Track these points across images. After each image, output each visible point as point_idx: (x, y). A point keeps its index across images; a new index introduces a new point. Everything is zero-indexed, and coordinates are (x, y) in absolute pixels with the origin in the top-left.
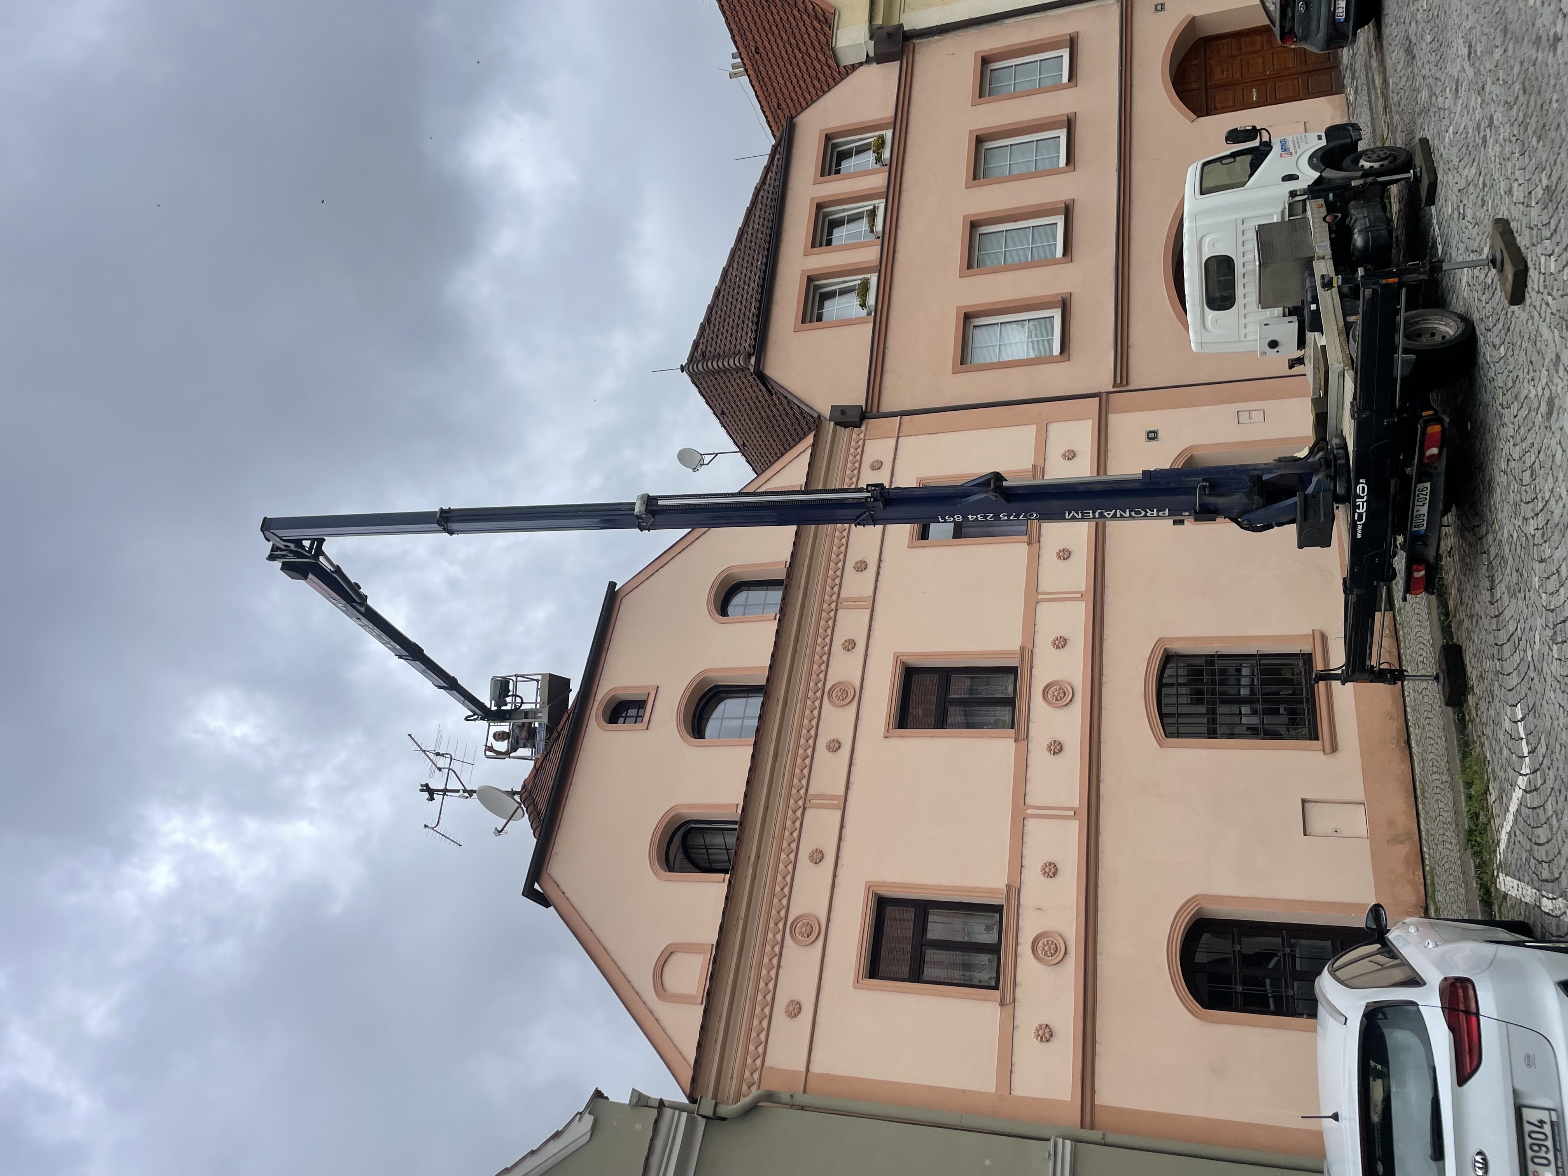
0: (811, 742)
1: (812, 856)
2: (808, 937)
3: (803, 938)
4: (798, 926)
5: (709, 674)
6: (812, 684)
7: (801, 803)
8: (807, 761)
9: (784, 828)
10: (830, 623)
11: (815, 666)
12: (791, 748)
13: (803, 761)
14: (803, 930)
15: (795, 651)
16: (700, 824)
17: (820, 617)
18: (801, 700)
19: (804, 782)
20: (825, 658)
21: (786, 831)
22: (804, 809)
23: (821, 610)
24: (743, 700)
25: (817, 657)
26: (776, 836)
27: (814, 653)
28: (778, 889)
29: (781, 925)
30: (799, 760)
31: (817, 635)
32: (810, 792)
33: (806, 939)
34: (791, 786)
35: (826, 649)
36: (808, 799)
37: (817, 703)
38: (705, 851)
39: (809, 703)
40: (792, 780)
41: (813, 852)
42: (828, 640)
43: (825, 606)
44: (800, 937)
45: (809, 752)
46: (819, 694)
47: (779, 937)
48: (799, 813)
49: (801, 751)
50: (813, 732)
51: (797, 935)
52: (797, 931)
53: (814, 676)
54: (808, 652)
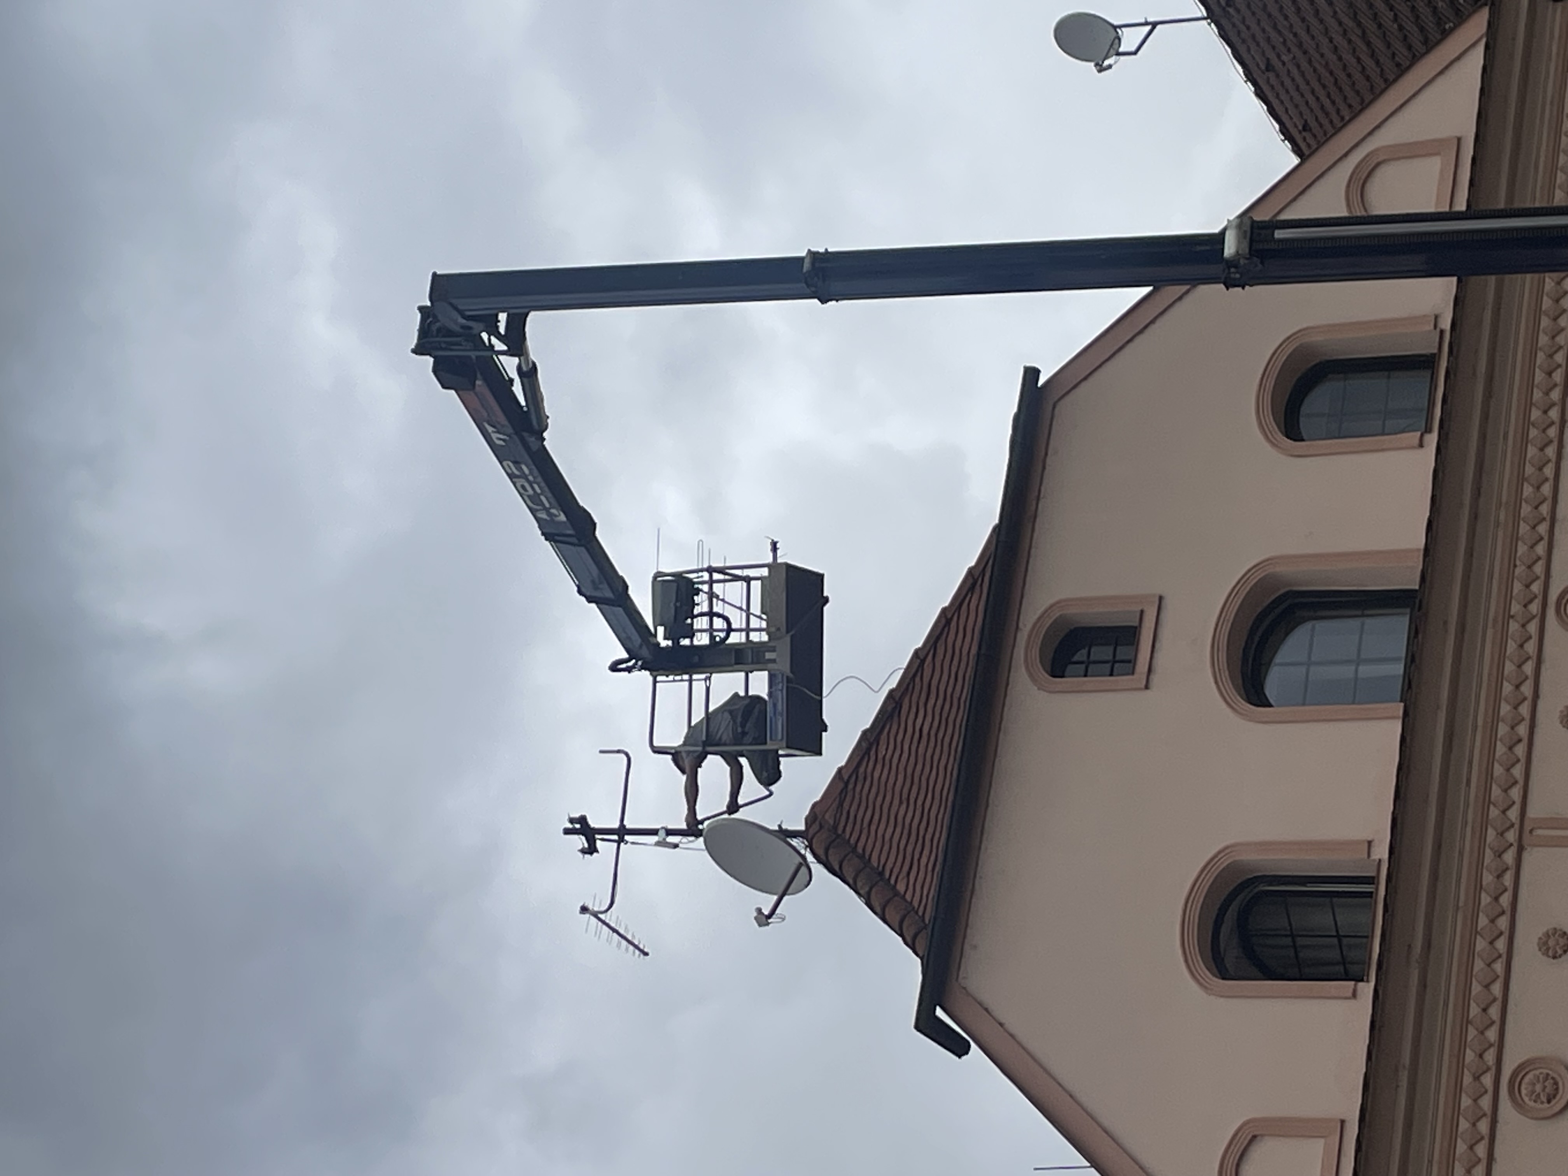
0: (1525, 710)
1: (1546, 943)
2: (1549, 1102)
3: (1541, 1106)
4: (1526, 1080)
5: (1279, 569)
6: (1517, 587)
7: (1511, 836)
8: (1520, 750)
9: (1479, 887)
10: (1551, 451)
11: (1522, 549)
12: (1480, 722)
13: (1511, 748)
14: (1538, 1088)
15: (1475, 517)
16: (1279, 885)
17: (1525, 440)
18: (1495, 621)
19: (1516, 793)
20: (1543, 529)
21: (1483, 895)
22: (1521, 849)
23: (1527, 423)
24: (1354, 623)
25: (1524, 528)
26: (1461, 904)
27: (1516, 517)
28: (1474, 1010)
29: (1487, 1080)
30: (1501, 749)
31: (1521, 479)
32: (1531, 813)
33: (1546, 1105)
34: (1486, 802)
35: (1545, 509)
36: (1527, 828)
37: (1533, 628)
38: (1288, 941)
39: (1514, 626)
40: (1488, 790)
41: (1547, 935)
42: (1547, 489)
43: (1535, 414)
44: (1532, 1104)
45: (1522, 730)
46: (1534, 608)
47: (1486, 1103)
48: (1509, 857)
49: (1503, 729)
50: (1527, 689)
51: (1526, 1099)
52: (1524, 1092)
53: (1520, 570)
54: (1502, 517)
